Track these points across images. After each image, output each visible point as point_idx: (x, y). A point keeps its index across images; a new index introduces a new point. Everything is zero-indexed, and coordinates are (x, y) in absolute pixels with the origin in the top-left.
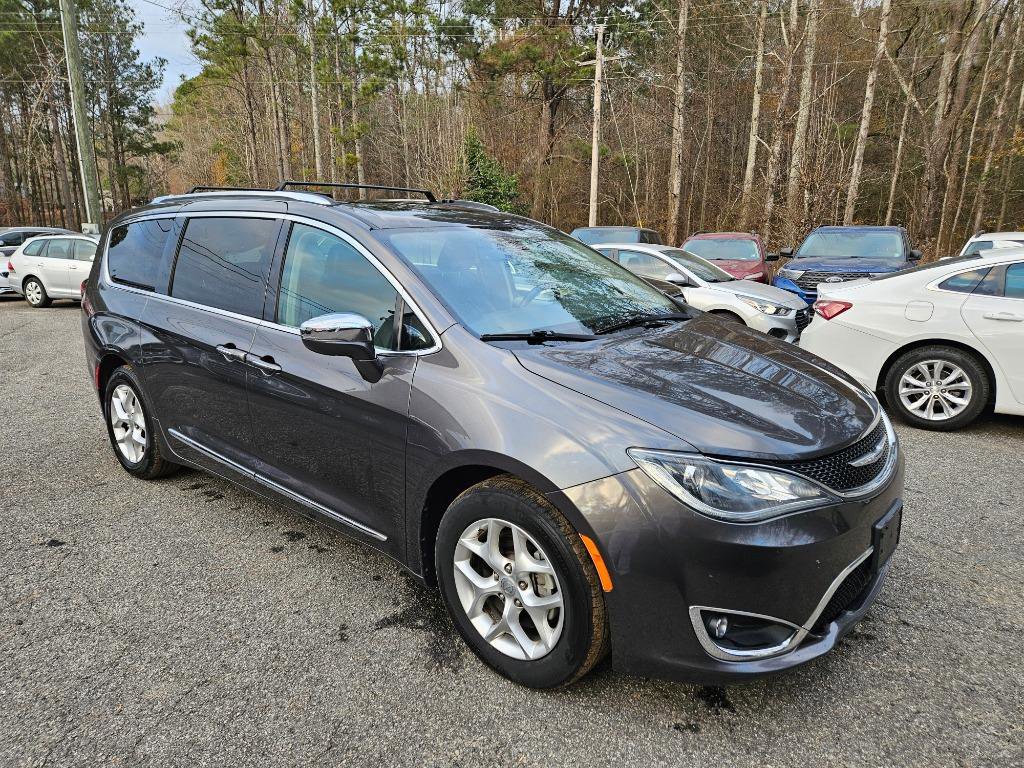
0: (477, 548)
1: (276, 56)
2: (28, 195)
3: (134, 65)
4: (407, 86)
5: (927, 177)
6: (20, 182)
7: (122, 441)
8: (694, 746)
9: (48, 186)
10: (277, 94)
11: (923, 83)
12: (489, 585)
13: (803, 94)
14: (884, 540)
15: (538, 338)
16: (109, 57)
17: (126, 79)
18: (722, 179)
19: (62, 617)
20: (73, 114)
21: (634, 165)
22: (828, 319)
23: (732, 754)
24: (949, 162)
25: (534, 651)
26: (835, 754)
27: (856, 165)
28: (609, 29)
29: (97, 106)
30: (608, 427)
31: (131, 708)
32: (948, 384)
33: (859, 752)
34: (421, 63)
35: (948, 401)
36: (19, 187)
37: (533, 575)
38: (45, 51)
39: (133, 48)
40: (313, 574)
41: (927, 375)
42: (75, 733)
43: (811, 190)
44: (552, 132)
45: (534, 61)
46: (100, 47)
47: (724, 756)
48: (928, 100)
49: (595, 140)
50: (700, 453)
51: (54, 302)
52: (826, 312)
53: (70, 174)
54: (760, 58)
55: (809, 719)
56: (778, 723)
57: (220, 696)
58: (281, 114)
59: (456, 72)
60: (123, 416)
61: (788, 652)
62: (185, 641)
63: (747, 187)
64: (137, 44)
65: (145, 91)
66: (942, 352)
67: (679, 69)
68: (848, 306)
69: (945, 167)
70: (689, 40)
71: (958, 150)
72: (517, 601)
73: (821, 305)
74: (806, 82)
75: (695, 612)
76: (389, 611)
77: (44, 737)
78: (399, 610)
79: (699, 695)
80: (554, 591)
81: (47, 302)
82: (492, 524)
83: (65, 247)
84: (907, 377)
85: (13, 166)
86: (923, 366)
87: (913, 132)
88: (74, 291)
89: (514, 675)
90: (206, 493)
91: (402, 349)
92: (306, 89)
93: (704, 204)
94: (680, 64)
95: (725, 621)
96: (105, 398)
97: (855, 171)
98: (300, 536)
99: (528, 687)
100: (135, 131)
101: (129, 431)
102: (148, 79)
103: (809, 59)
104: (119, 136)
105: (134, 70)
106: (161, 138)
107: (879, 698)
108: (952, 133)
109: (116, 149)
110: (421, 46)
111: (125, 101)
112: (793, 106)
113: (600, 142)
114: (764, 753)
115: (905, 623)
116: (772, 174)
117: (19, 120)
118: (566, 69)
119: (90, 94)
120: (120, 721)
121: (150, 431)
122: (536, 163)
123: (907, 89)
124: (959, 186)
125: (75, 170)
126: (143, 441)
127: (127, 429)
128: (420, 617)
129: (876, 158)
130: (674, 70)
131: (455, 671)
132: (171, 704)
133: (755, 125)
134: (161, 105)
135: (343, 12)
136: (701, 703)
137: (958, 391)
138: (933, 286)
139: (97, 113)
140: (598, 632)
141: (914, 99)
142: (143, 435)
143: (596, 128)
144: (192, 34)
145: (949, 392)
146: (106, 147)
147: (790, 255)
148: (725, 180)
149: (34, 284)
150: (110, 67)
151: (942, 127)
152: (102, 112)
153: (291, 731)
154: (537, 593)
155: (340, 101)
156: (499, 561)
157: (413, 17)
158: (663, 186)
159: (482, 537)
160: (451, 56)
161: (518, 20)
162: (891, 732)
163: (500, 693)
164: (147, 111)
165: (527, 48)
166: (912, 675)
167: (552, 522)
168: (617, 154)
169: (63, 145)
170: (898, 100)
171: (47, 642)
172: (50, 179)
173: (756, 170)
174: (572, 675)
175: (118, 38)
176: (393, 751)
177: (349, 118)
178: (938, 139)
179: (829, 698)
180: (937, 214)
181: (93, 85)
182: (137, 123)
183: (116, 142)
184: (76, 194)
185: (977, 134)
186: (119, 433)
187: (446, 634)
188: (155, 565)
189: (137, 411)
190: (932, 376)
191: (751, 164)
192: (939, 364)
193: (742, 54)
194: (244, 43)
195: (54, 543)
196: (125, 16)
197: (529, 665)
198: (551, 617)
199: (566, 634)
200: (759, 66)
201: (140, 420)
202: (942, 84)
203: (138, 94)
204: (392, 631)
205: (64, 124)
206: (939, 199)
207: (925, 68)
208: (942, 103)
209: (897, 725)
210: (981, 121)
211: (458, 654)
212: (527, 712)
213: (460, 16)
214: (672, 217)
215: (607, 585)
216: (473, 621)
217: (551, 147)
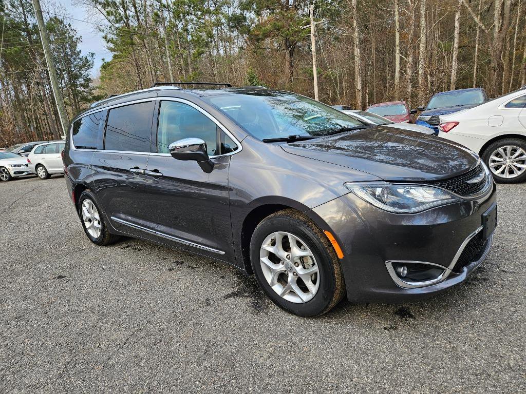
0: (271, 249)
1: (148, 43)
2: (34, 128)
3: (79, 58)
4: (215, 53)
5: (492, 65)
6: (30, 122)
7: (89, 228)
8: (395, 336)
9: (44, 124)
10: (151, 62)
11: (486, 15)
12: (280, 268)
13: (422, 29)
14: (488, 222)
15: (292, 140)
16: (66, 55)
17: (75, 66)
18: (383, 80)
19: (66, 308)
20: (52, 86)
21: (336, 77)
22: (447, 132)
23: (416, 338)
24: (504, 56)
25: (306, 297)
26: (473, 334)
27: (454, 62)
28: (316, 8)
29: (63, 81)
30: (336, 177)
31: (104, 344)
32: (515, 158)
33: (486, 332)
34: (221, 39)
35: (516, 167)
36: (29, 126)
37: (301, 258)
38: (35, 55)
39: (78, 50)
40: (189, 279)
41: (504, 155)
42: (77, 357)
43: (431, 75)
44: (291, 66)
45: (279, 30)
46: (61, 51)
47: (412, 339)
48: (489, 25)
49: (314, 66)
50: (383, 180)
51: (52, 176)
52: (445, 128)
53: (53, 116)
54: (397, 13)
55: (457, 319)
56: (439, 323)
57: (148, 335)
58: (153, 72)
59: (239, 41)
60: (88, 215)
61: (441, 282)
62: (129, 313)
63: (397, 81)
64: (79, 47)
65: (86, 70)
66: (510, 141)
67: (355, 24)
68: (457, 124)
69: (502, 58)
70: (359, 9)
71: (508, 48)
72: (295, 273)
73: (442, 125)
74: (423, 23)
75: (389, 265)
76: (230, 291)
77: (62, 360)
78: (235, 290)
79: (396, 313)
80: (313, 264)
81: (48, 176)
82: (277, 235)
83: (54, 147)
84: (493, 157)
85: (26, 115)
86: (500, 150)
87: (483, 42)
88: (61, 169)
89: (297, 311)
90: (134, 249)
91: (222, 154)
92: (165, 60)
93: (375, 94)
94: (355, 22)
95: (406, 268)
96: (79, 207)
97: (453, 66)
98: (182, 263)
99: (304, 317)
100: (83, 91)
101: (92, 222)
102: (87, 64)
103: (423, 11)
104: (76, 94)
105: (79, 60)
106: (96, 93)
107: (494, 306)
108: (504, 39)
109: (75, 101)
110: (221, 31)
111: (76, 77)
112: (417, 36)
113: (317, 67)
114: (434, 336)
115: (504, 271)
116: (409, 72)
117: (26, 92)
118: (296, 32)
119: (59, 76)
120: (99, 350)
121: (102, 221)
122: (285, 83)
123: (477, 19)
124: (511, 68)
125: (56, 113)
126: (100, 226)
127: (91, 222)
128: (246, 292)
129: (464, 58)
130: (352, 25)
131: (267, 314)
132: (124, 340)
133: (398, 49)
134: (95, 78)
135: (179, 16)
136: (397, 317)
137: (521, 161)
138: (502, 107)
139: (64, 84)
140: (338, 282)
141: (481, 25)
142: (99, 223)
143: (314, 60)
144: (105, 38)
145: (516, 162)
146: (70, 101)
147: (423, 109)
148: (385, 80)
149: (41, 168)
150: (67, 60)
151: (498, 38)
152: (66, 83)
153: (186, 347)
154: (304, 268)
155: (182, 62)
156: (282, 254)
157: (215, 17)
158: (353, 87)
159: (273, 243)
160: (236, 33)
161: (268, 10)
162: (502, 321)
163: (291, 321)
164: (88, 80)
165: (275, 24)
166: (510, 294)
167: (308, 228)
168: (327, 72)
169: (49, 102)
170: (473, 27)
171: (60, 320)
172: (44, 119)
173: (400, 72)
174: (327, 307)
175: (70, 45)
176: (238, 351)
177: (187, 71)
178: (497, 44)
179: (467, 309)
180: (500, 84)
181: (60, 71)
182: (84, 87)
183: (74, 98)
184: (57, 126)
185: (518, 39)
186: (87, 225)
187: (260, 298)
188: (111, 282)
189: (95, 211)
190: (506, 155)
191: (398, 69)
192: (509, 148)
193: (387, 12)
194: (132, 39)
195: (60, 277)
196: (71, 34)
197: (304, 305)
198: (313, 278)
199: (322, 285)
200: (397, 18)
201: (97, 216)
202: (496, 15)
203: (82, 72)
204: (233, 299)
205: (49, 92)
206: (500, 75)
207: (486, 7)
208: (497, 25)
209: (506, 318)
210: (519, 32)
211: (267, 306)
212: (306, 329)
213: (238, 12)
214: (359, 102)
215: (341, 255)
216: (273, 288)
217: (292, 73)
